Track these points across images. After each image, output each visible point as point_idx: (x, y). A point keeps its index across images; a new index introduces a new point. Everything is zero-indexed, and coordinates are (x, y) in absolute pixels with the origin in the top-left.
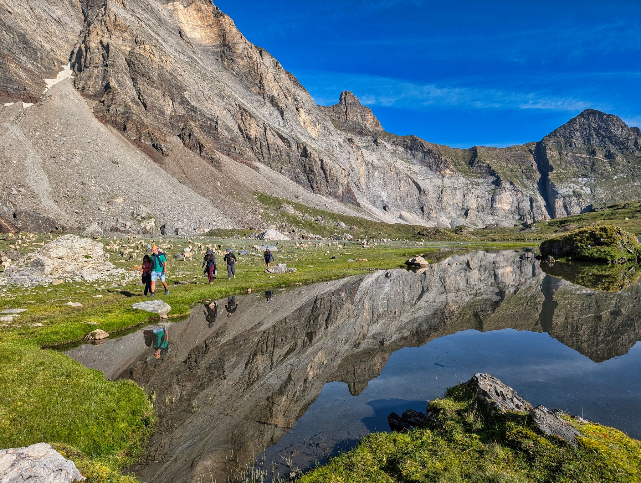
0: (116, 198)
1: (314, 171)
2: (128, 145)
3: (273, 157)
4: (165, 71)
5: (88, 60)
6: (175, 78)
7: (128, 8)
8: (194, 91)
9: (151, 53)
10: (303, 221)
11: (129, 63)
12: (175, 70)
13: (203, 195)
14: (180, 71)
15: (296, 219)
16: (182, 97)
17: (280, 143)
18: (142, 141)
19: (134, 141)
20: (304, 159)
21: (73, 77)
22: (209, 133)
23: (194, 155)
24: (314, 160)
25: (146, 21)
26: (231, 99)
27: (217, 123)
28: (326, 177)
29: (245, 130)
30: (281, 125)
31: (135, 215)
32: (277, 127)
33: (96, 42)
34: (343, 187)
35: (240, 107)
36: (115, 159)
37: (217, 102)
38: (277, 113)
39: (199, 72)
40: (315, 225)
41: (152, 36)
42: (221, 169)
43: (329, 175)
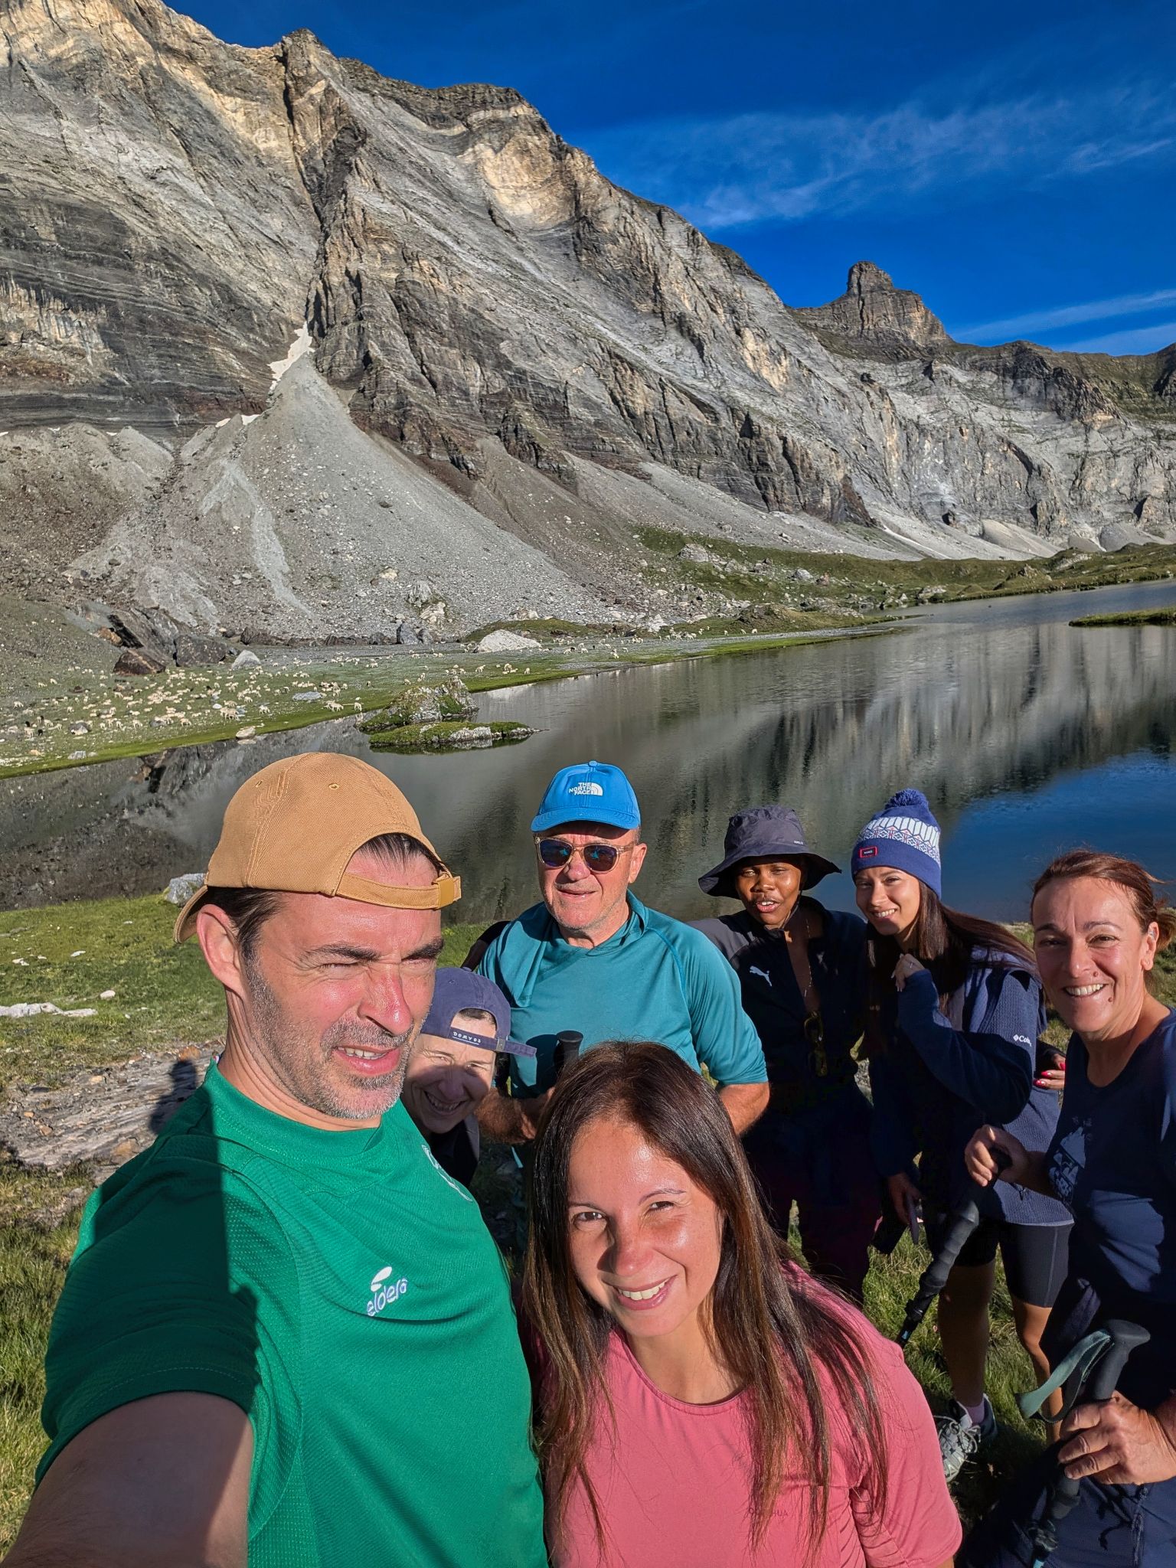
0: (383, 571)
1: (767, 465)
2: (409, 468)
3: (682, 448)
4: (461, 307)
5: (332, 312)
6: (481, 317)
7: (384, 188)
8: (518, 337)
9: (432, 276)
10: (722, 577)
11: (398, 303)
12: (479, 300)
13: (538, 546)
14: (489, 301)
15: (710, 573)
16: (496, 355)
17: (696, 415)
18: (433, 456)
19: (419, 457)
20: (748, 441)
21: (313, 351)
22: (554, 419)
23: (524, 469)
24: (767, 439)
25: (420, 206)
26: (591, 340)
27: (566, 397)
28: (795, 473)
29: (623, 401)
30: (699, 376)
31: (411, 600)
32: (689, 381)
33: (339, 273)
34: (831, 490)
35: (609, 353)
36: (386, 499)
37: (564, 352)
38: (691, 351)
39: (528, 293)
40: (746, 582)
41: (433, 239)
42: (576, 488)
43: (802, 467)
